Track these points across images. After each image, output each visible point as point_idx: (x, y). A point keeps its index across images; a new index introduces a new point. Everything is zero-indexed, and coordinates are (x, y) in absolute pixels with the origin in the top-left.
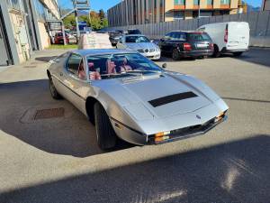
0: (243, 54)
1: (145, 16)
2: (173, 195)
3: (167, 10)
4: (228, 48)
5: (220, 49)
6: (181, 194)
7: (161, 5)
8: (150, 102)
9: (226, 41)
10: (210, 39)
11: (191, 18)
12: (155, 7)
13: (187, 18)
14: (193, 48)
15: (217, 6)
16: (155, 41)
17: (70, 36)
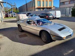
0: (60, 18)
1: (30, 9)
2: (71, 51)
3: (36, 8)
4: (56, 17)
5: (54, 17)
6: (73, 50)
7: (34, 6)
8: (58, 30)
9: (56, 15)
10: (52, 15)
11: (42, 10)
12: (33, 7)
13: (41, 10)
14: (49, 17)
15: (48, 7)
16: (38, 16)
17: (10, 15)
